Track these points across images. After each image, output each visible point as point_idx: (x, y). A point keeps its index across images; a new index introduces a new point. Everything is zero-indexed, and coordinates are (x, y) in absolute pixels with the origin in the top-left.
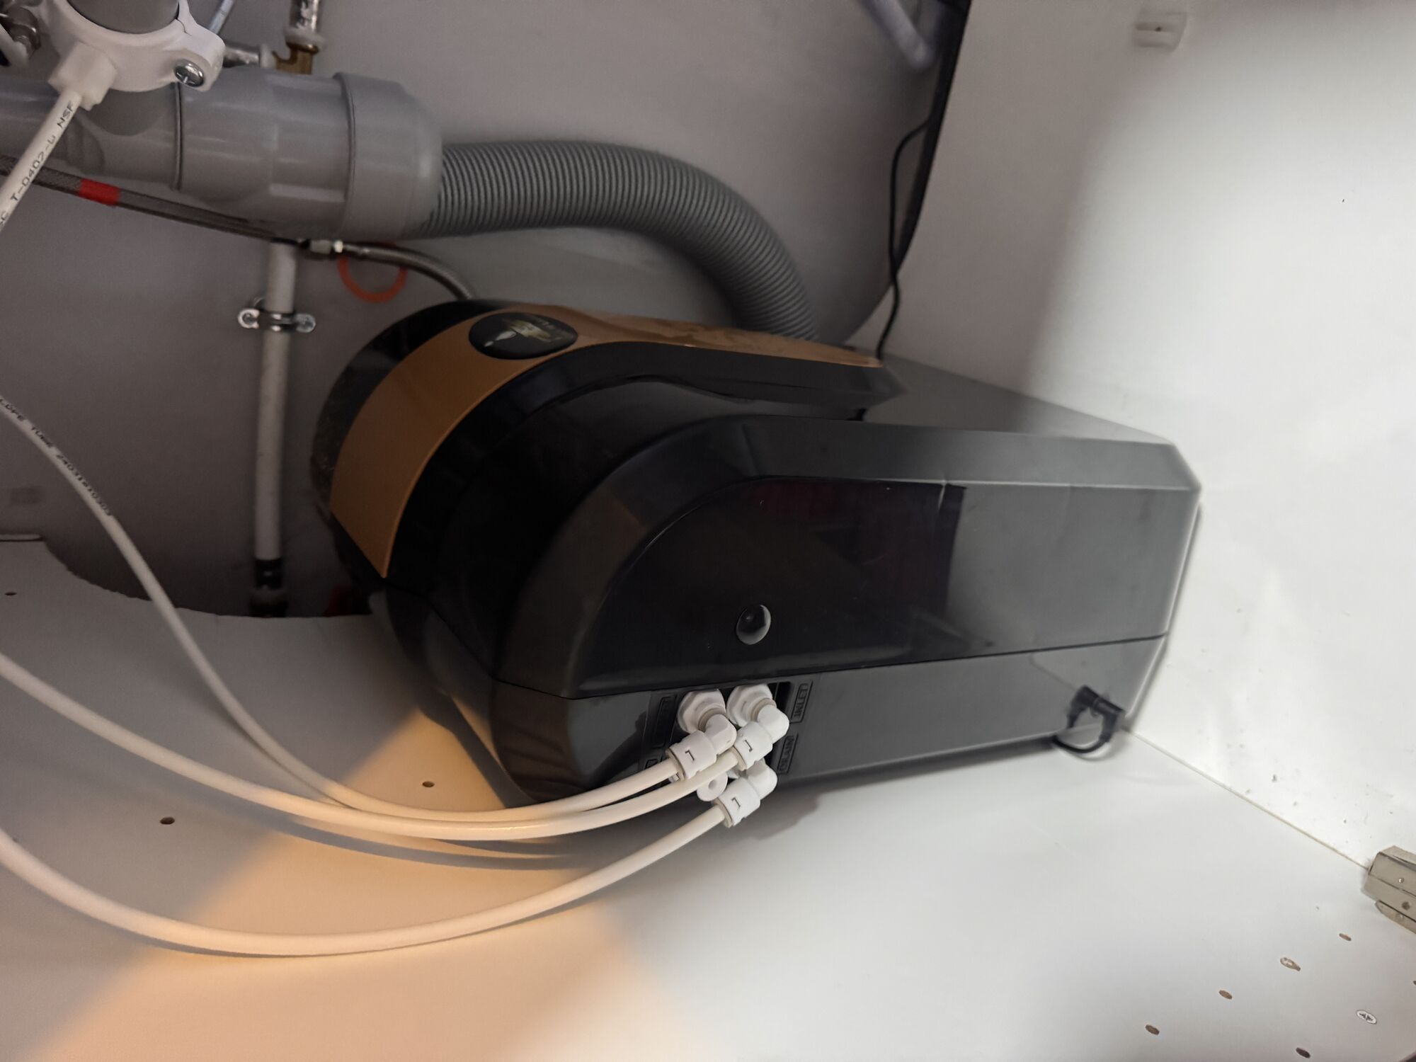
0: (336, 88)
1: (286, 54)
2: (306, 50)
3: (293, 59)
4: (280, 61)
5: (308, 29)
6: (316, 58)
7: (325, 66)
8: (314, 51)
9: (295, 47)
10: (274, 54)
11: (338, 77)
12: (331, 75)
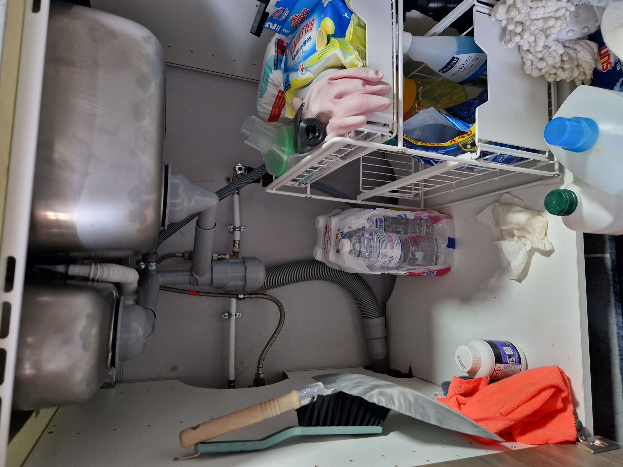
0: (242, 260)
1: (232, 254)
2: (236, 252)
3: (234, 255)
4: (231, 256)
5: (236, 249)
6: (239, 254)
7: (240, 256)
8: (238, 252)
9: (234, 252)
10: (230, 255)
11: (243, 258)
12: (241, 258)
